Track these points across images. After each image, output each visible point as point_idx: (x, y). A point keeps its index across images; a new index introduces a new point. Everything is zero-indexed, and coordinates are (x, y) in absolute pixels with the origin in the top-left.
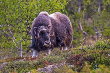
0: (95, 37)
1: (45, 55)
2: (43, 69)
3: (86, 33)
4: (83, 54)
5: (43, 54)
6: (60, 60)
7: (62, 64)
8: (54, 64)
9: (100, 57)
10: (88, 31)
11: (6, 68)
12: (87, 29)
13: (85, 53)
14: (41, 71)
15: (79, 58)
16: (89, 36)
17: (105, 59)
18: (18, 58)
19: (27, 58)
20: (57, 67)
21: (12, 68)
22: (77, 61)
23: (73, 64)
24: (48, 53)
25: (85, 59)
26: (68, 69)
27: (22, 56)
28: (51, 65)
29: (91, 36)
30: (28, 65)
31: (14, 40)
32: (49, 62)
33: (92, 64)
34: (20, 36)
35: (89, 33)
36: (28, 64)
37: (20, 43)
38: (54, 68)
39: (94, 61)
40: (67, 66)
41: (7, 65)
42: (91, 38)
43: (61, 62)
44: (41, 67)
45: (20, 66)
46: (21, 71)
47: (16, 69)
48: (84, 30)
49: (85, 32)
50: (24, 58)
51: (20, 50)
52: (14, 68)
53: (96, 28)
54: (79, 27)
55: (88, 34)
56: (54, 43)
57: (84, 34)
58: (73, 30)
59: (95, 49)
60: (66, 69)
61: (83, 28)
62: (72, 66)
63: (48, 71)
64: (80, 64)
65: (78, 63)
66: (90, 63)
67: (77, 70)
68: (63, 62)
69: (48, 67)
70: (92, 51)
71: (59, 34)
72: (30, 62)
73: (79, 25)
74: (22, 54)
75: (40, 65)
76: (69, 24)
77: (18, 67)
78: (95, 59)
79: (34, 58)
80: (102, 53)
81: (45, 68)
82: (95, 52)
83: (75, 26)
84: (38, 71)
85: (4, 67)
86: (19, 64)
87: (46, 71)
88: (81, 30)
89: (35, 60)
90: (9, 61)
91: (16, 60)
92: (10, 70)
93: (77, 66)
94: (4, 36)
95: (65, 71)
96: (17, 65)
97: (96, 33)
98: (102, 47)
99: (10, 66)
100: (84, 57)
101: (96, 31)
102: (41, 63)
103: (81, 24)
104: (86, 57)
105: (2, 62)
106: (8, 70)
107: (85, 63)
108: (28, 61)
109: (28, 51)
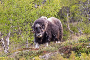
0: (79, 34)
1: (45, 47)
2: (43, 56)
3: (72, 32)
4: (70, 46)
5: (43, 46)
6: (54, 50)
7: (56, 53)
8: (50, 53)
9: (82, 48)
10: (73, 30)
11: (17, 56)
12: (73, 29)
13: (72, 45)
14: (42, 58)
15: (67, 49)
16: (75, 34)
17: (86, 49)
18: (26, 49)
19: (32, 49)
20: (52, 55)
21: (21, 55)
22: (66, 51)
23: (63, 53)
24: (46, 46)
25: (72, 49)
26: (60, 56)
27: (28, 48)
28: (48, 54)
29: (76, 33)
30: (32, 54)
31: (23, 36)
32: (47, 51)
33: (77, 53)
34: (27, 34)
35: (74, 31)
36: (33, 52)
37: (27, 38)
38: (50, 56)
39: (78, 51)
40: (59, 54)
41: (18, 53)
42: (76, 35)
43: (56, 52)
44: (41, 55)
45: (27, 54)
46: (28, 58)
47: (24, 56)
48: (71, 29)
49: (72, 30)
50: (30, 49)
51: (27, 43)
52: (23, 56)
53: (79, 28)
54: (67, 28)
55: (73, 33)
56: (50, 38)
57: (71, 32)
58: (64, 29)
59: (79, 42)
60: (58, 56)
61: (70, 28)
62: (63, 54)
63: (46, 57)
64: (68, 53)
65: (67, 52)
66: (75, 52)
67: (66, 57)
68: (57, 52)
69: (46, 55)
70: (77, 44)
71: (54, 32)
72: (34, 51)
73: (68, 26)
74: (28, 46)
75: (41, 53)
76: (61, 26)
77: (26, 55)
78: (78, 50)
79: (37, 49)
80: (84, 45)
81: (44, 55)
82: (79, 45)
83: (65, 27)
84: (39, 58)
85: (16, 55)
86: (27, 53)
87: (45, 57)
88: (69, 30)
89: (37, 50)
90: (19, 51)
91: (25, 50)
92: (20, 57)
93: (66, 54)
94: (16, 34)
95: (58, 57)
96: (25, 53)
97: (79, 31)
98: (84, 41)
99: (20, 54)
100: (71, 48)
101: (79, 30)
102: (41, 52)
103: (69, 26)
104: (73, 48)
105: (15, 52)
106: (19, 57)
107: (71, 52)
108: (32, 51)
109: (32, 44)
